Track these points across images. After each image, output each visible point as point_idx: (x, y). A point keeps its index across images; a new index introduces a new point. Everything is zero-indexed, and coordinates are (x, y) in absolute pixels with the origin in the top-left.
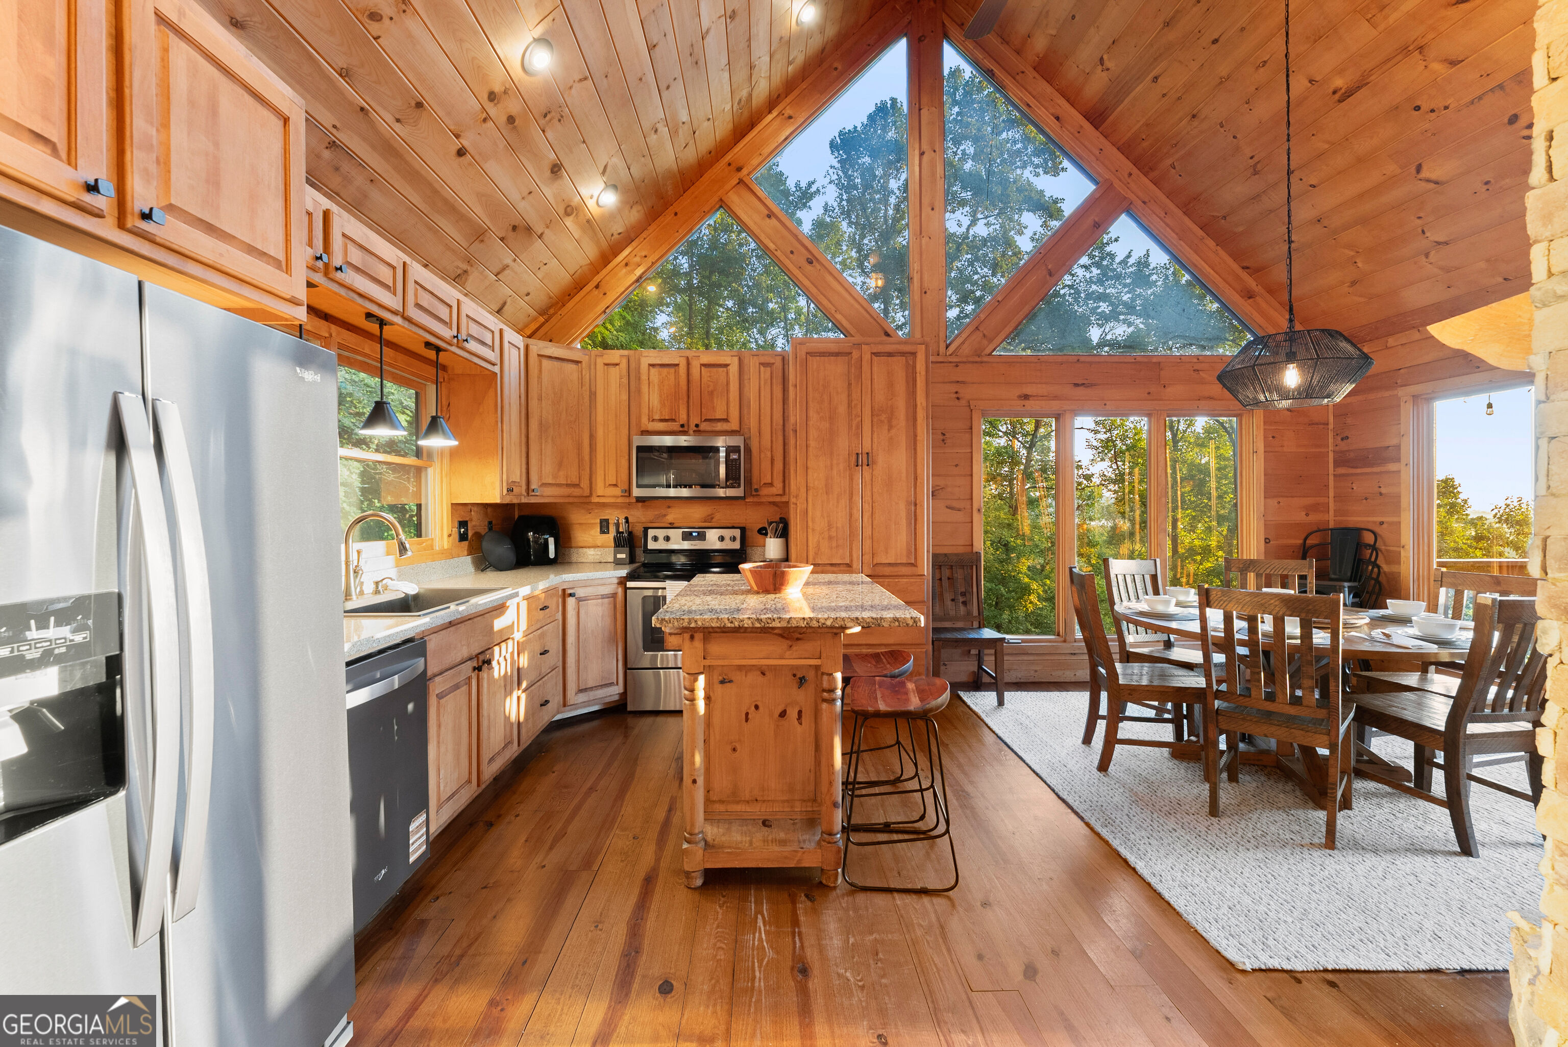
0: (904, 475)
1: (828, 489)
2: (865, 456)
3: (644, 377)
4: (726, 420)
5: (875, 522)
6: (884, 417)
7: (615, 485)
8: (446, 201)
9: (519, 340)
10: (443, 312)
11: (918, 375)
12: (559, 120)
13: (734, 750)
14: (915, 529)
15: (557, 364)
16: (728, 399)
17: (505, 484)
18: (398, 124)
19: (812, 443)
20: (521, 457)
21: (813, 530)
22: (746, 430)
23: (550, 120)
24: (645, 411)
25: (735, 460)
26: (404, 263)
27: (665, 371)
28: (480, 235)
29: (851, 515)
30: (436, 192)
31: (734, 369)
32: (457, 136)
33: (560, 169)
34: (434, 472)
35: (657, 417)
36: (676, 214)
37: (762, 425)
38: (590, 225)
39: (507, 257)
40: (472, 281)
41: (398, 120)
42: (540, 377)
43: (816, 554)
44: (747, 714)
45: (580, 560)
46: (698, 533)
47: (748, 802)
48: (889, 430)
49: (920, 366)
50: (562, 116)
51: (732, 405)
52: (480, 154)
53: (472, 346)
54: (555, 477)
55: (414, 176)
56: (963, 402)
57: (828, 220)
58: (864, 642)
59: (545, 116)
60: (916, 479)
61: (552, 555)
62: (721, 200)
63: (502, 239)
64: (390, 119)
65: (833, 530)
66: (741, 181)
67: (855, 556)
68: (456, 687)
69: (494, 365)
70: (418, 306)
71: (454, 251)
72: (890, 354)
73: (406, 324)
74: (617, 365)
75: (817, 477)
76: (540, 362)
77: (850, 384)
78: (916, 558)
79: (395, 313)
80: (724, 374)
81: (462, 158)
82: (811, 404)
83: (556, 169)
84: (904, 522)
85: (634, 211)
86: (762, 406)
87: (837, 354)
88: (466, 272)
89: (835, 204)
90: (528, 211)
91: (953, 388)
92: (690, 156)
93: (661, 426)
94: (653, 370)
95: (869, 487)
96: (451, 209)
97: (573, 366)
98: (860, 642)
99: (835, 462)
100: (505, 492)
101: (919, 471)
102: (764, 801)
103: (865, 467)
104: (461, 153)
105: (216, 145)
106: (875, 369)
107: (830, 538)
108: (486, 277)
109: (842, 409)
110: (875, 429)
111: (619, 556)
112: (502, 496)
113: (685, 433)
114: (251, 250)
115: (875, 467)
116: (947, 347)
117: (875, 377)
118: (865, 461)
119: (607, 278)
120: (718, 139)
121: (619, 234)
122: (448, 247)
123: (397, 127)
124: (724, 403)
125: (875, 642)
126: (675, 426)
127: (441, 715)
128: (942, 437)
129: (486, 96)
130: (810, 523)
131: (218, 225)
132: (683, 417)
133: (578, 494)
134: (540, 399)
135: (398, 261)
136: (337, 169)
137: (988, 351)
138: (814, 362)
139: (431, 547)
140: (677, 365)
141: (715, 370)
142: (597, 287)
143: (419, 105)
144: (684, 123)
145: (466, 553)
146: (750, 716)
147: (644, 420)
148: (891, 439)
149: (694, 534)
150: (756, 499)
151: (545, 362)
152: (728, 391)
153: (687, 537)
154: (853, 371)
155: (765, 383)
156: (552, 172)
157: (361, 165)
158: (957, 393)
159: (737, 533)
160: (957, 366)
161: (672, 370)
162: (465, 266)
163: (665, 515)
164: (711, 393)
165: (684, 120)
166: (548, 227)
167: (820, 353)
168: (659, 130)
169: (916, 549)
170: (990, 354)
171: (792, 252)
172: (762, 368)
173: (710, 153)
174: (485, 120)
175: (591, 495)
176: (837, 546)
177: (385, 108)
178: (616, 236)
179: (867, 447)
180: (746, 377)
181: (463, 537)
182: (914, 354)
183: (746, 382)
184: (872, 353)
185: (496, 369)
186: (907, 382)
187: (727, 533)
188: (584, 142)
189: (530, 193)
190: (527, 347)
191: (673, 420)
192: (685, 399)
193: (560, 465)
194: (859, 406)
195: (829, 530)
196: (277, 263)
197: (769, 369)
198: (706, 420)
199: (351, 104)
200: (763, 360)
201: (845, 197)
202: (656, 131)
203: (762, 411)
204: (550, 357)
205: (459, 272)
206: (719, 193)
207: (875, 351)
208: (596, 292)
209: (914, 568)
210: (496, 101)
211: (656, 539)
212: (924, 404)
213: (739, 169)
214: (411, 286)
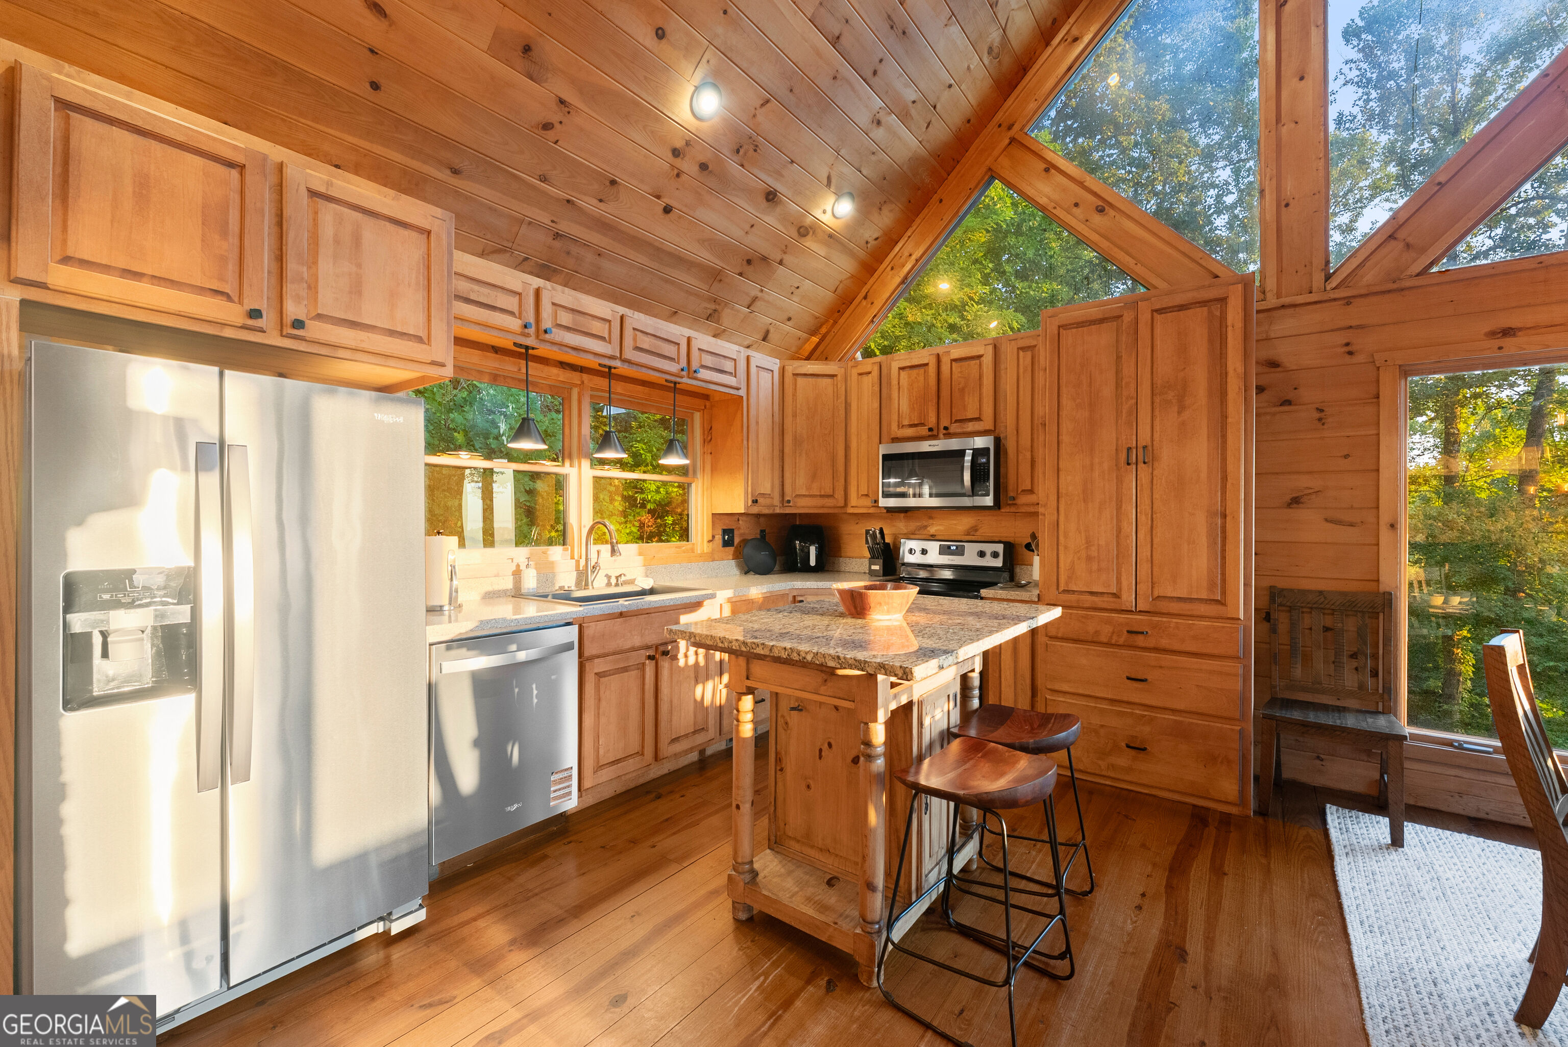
0: (1204, 475)
1: (1087, 495)
2: (1140, 451)
3: (894, 382)
4: (978, 419)
5: (1156, 541)
6: (1171, 395)
7: (867, 495)
8: (670, 254)
9: (774, 364)
10: (669, 350)
11: (1230, 329)
12: (755, 151)
13: (809, 787)
14: (1223, 551)
15: (811, 380)
16: (980, 395)
17: (750, 496)
18: (601, 204)
19: (1065, 438)
20: (772, 470)
21: (1066, 548)
22: (1002, 429)
23: (745, 154)
24: (895, 417)
25: (984, 463)
26: (622, 317)
27: (914, 372)
28: (716, 276)
29: (1119, 530)
30: (658, 249)
31: (988, 360)
32: (658, 197)
33: (775, 195)
34: (697, 487)
35: (906, 422)
36: (941, 201)
37: (1021, 422)
38: (831, 238)
39: (753, 289)
40: (727, 319)
41: (601, 201)
42: (794, 395)
43: (1070, 578)
44: (821, 750)
45: (847, 569)
46: (957, 547)
47: (821, 850)
48: (1179, 413)
49: (1234, 315)
50: (757, 146)
51: (985, 400)
52: (686, 206)
53: (704, 374)
54: (809, 488)
55: (636, 242)
56: (1360, 358)
57: (1345, 134)
58: (1137, 701)
59: (738, 151)
60: (1224, 479)
61: (813, 562)
62: (990, 169)
63: (741, 274)
64: (595, 202)
65: (1094, 548)
66: (1013, 140)
67: (1125, 583)
68: (625, 669)
69: (738, 389)
70: (637, 349)
71: (697, 295)
72: (1182, 308)
73: (626, 366)
74: (870, 373)
75: (1071, 481)
76: (796, 380)
77: (1119, 358)
78: (1224, 593)
79: (612, 358)
80: (977, 367)
81: (671, 214)
82: (1064, 390)
83: (771, 197)
84: (1203, 540)
85: (885, 210)
86: (1021, 399)
87: (1101, 321)
88: (715, 310)
89: (1356, 110)
90: (758, 243)
91: (1341, 338)
92: (941, 132)
93: (910, 432)
94: (903, 373)
95: (1147, 493)
96: (680, 261)
97: (828, 381)
98: (1132, 700)
99: (1096, 460)
100: (750, 503)
101: (1230, 468)
102: (837, 855)
103: (1141, 465)
104: (667, 210)
105: (359, 266)
106: (1158, 331)
107: (1089, 559)
108: (738, 311)
109: (1108, 391)
110: (1157, 413)
111: (873, 567)
112: (747, 507)
113: (935, 437)
114: (392, 333)
115: (1156, 464)
116: (1328, 277)
117: (1158, 342)
118: (1141, 458)
119: (874, 287)
120: (973, 102)
121: (876, 239)
122: (689, 293)
123: (601, 205)
124: (977, 399)
125: (1154, 703)
126: (924, 431)
127: (602, 692)
128: (1317, 415)
129: (670, 155)
130: (1061, 538)
131: (359, 321)
132: (932, 420)
133: (832, 505)
134: (795, 415)
135: (613, 315)
136: (568, 253)
137: (1417, 268)
138: (1068, 337)
139: (693, 550)
140: (927, 365)
141: (966, 363)
142: (865, 298)
143: (613, 182)
144: (914, 102)
145: (731, 557)
146: (823, 754)
147: (894, 426)
148: (1183, 423)
149: (952, 548)
150: (1013, 509)
151: (800, 380)
152: (981, 385)
153: (944, 551)
154: (1124, 339)
155: (1024, 373)
156: (768, 200)
157: (586, 245)
158: (1347, 344)
159: (1000, 548)
160: (1349, 304)
161: (922, 370)
162: (713, 306)
163: (926, 527)
164: (962, 390)
165: (913, 98)
166: (785, 253)
167: (1078, 323)
168: (883, 121)
169: (1224, 581)
170: (1424, 271)
171: (1076, 205)
172: (1021, 353)
173: (969, 121)
174: (678, 175)
175: (846, 505)
176: (1099, 570)
177: (585, 195)
178: (872, 243)
179: (1145, 437)
180: (1002, 367)
181: (727, 543)
182: (1223, 300)
183: (1002, 372)
184: (1153, 311)
185: (742, 393)
186: (1211, 341)
187: (989, 548)
188: (792, 162)
189: (752, 226)
190: (783, 370)
191: (922, 424)
192: (935, 401)
193: (814, 477)
194: (1133, 386)
195: (1087, 548)
196: (419, 339)
197: (1029, 354)
198: (956, 421)
199: (558, 200)
200: (1022, 343)
201: (1374, 94)
202: (879, 123)
203: (1021, 405)
204: (805, 375)
205: (709, 312)
206: (987, 163)
207: (1158, 307)
208: (864, 302)
209: (1220, 607)
210: (681, 156)
211: (911, 551)
212: (1241, 369)
213: (1010, 128)
214: (628, 333)
